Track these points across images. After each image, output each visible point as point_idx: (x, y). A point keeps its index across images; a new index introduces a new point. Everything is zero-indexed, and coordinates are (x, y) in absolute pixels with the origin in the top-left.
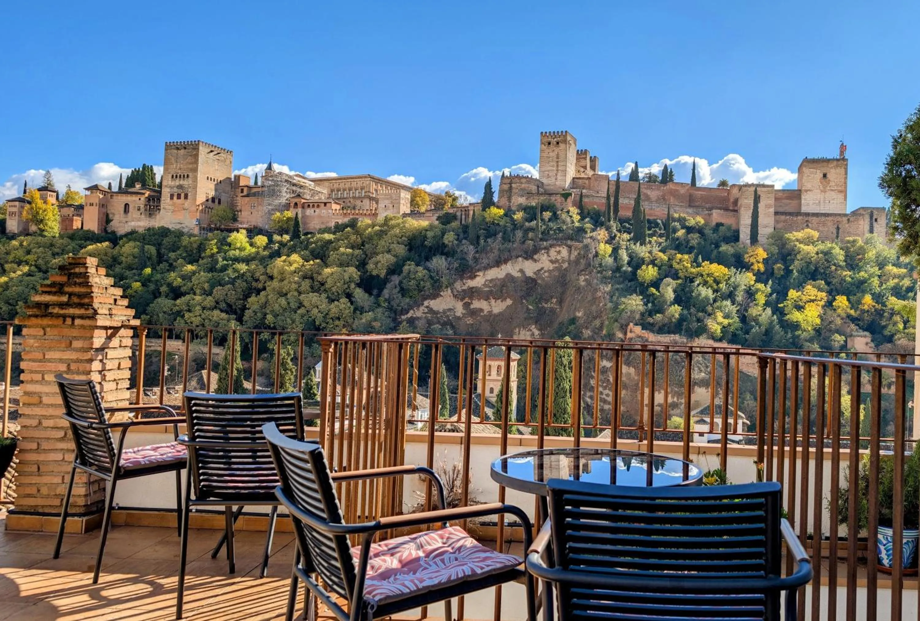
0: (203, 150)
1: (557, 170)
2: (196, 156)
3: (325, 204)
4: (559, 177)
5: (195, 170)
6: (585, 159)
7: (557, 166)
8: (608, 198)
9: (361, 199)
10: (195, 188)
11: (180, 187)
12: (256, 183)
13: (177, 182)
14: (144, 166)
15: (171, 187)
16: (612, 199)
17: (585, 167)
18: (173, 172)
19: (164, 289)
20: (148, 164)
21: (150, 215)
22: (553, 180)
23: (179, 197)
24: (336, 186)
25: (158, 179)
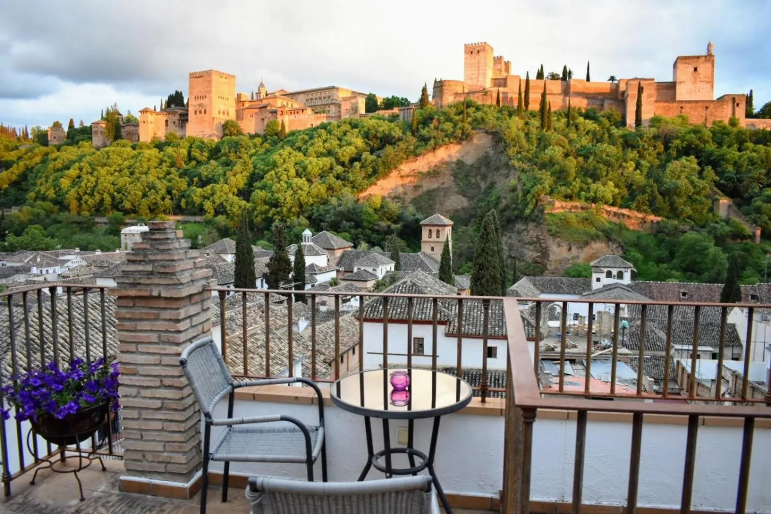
0: (214, 77)
1: (479, 73)
2: (210, 82)
3: (303, 110)
4: (480, 79)
5: (210, 92)
6: (500, 63)
7: (479, 70)
8: (520, 94)
9: (329, 105)
10: (211, 105)
11: (200, 105)
12: (252, 98)
13: (199, 101)
14: (177, 92)
15: (195, 106)
16: (523, 95)
17: (500, 70)
18: (195, 94)
19: (196, 179)
20: (179, 91)
21: (182, 127)
22: (475, 81)
23: (200, 112)
24: (310, 96)
25: (185, 102)
